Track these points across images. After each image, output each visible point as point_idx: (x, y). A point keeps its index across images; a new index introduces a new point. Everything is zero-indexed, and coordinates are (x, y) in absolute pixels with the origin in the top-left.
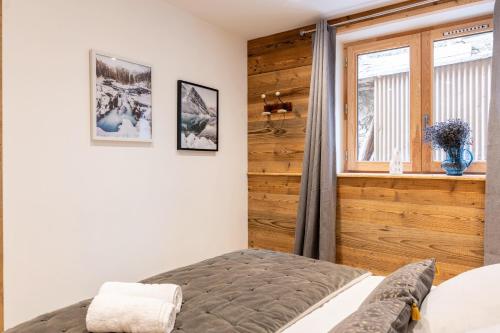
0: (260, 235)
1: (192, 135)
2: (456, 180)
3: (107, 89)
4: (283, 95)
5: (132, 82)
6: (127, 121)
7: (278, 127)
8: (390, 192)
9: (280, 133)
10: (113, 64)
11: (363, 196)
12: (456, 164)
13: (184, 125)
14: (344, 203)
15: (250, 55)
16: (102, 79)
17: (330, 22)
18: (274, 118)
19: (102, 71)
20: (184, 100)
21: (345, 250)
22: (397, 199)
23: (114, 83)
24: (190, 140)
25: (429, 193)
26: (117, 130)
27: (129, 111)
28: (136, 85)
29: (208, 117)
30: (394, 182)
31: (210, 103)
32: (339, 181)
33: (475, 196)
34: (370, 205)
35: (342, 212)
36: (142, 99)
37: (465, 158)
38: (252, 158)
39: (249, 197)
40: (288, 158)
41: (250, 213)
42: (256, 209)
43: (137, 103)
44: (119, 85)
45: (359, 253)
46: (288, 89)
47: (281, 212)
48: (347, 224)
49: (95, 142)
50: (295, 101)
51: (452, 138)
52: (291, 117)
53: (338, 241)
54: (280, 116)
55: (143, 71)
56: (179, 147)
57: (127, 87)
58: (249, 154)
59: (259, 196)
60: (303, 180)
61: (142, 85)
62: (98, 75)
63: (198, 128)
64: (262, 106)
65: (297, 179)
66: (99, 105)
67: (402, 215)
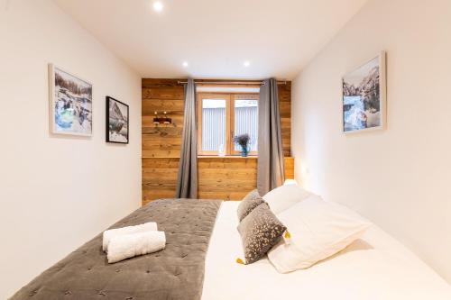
0: (151, 193)
1: (115, 133)
2: (245, 158)
3: (62, 95)
4: (168, 114)
5: (79, 93)
6: (76, 121)
7: (163, 131)
8: (221, 164)
9: (163, 134)
10: (66, 78)
11: (209, 167)
12: (245, 152)
13: (111, 126)
14: (200, 171)
15: (143, 87)
16: (59, 88)
17: (195, 80)
18: (160, 126)
19: (59, 82)
20: (111, 109)
21: (201, 194)
22: (224, 167)
23: (68, 92)
24: (114, 136)
25: (238, 164)
26: (69, 126)
27: (78, 114)
28: (82, 96)
29: (123, 122)
30: (223, 160)
31: (124, 113)
32: (199, 160)
33: (254, 164)
34: (212, 171)
35: (200, 175)
36: (86, 106)
37: (248, 149)
38: (144, 148)
39: (143, 171)
40: (169, 149)
41: (143, 180)
42: (147, 178)
43: (82, 108)
44: (71, 94)
45: (208, 194)
46: (169, 111)
47: (165, 178)
48: (202, 181)
49: (52, 134)
50: (173, 118)
51: (244, 141)
52: (171, 126)
53: (198, 190)
54: (165, 125)
55: (87, 86)
56: (108, 140)
57: (76, 96)
58: (143, 146)
59: (150, 170)
60: (181, 160)
61: (86, 96)
62: (56, 84)
63: (118, 129)
64: (152, 118)
65: (177, 159)
66: (57, 107)
67: (227, 174)
